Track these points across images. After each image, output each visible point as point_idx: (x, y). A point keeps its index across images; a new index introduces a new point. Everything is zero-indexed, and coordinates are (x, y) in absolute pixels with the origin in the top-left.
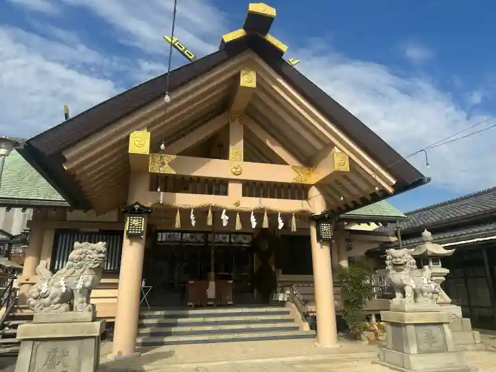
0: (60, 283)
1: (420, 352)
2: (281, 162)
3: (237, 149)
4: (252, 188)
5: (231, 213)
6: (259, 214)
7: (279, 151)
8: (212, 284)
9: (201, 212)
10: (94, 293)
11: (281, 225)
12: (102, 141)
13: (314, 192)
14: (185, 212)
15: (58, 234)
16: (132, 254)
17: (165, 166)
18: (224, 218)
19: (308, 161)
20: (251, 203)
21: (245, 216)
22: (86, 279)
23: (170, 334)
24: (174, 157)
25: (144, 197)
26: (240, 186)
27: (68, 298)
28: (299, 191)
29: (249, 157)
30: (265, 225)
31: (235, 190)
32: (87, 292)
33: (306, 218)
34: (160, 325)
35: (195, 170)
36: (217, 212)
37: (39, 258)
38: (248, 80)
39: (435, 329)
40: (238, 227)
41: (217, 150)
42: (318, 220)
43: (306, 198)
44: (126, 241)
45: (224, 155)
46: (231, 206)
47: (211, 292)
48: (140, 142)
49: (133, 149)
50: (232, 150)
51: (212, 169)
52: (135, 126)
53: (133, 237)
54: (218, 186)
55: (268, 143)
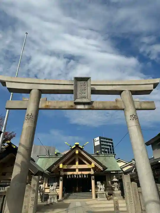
1: (100, 198)
2: (85, 164)
3: (77, 163)
4: (80, 170)
5: (76, 175)
6: (81, 175)
7: (85, 162)
8: (77, 188)
9: (71, 175)
10: (56, 190)
11: (85, 177)
13: (92, 170)
14: (69, 175)
16: (61, 183)
17: (65, 167)
18: (75, 176)
19: (90, 163)
20: (80, 173)
21: (79, 175)
23: (69, 197)
24: (67, 165)
25: (62, 173)
28: (89, 170)
29: (79, 164)
30: (82, 177)
31: (77, 170)
33: (90, 175)
34: (67, 196)
35: (71, 167)
36: (74, 175)
38: (77, 152)
39: (103, 194)
40: (78, 177)
41: (73, 163)
42: (93, 175)
43: (90, 171)
44: (60, 181)
45: (75, 164)
47: (77, 190)
49: (60, 167)
50: (76, 163)
51: (73, 167)
52: (60, 163)
53: (61, 180)
54: (74, 170)
55: (83, 161)
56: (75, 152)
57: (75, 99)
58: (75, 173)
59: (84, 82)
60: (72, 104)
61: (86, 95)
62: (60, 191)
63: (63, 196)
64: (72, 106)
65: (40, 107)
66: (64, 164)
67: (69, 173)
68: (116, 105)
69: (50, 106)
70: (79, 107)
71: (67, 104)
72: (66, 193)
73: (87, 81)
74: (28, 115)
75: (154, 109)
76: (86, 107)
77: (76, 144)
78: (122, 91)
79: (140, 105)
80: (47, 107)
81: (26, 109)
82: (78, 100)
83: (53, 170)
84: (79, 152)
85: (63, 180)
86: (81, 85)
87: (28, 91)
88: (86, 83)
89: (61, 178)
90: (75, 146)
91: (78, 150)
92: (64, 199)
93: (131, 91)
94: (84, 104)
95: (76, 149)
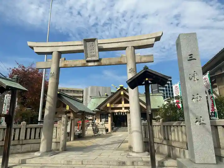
0: (101, 123)
3: (123, 102)
4: (126, 108)
5: (123, 113)
8: (125, 123)
9: (118, 113)
10: (105, 124)
12: (104, 106)
14: (116, 113)
15: (101, 114)
16: (109, 119)
17: (113, 106)
20: (126, 111)
21: (125, 113)
22: (104, 122)
25: (110, 111)
26: (124, 108)
27: (102, 124)
29: (125, 103)
31: (123, 109)
32: (104, 124)
34: (116, 129)
35: (118, 105)
36: (120, 112)
37: (98, 119)
38: (122, 93)
40: (124, 114)
45: (121, 103)
46: (123, 111)
48: (108, 105)
49: (108, 106)
50: (122, 102)
51: (120, 106)
52: (108, 103)
53: (110, 117)
54: (121, 108)
56: (120, 93)
57: (86, 58)
58: (121, 111)
59: (92, 42)
60: (84, 62)
61: (94, 53)
62: (109, 126)
63: (112, 129)
64: (85, 64)
65: (60, 66)
66: (111, 103)
67: (116, 111)
68: (120, 61)
69: (67, 65)
70: (90, 64)
71: (80, 62)
72: (116, 127)
73: (94, 41)
74: (51, 74)
75: (153, 62)
76: (96, 64)
77: (120, 86)
78: (126, 47)
79: (141, 59)
80: (65, 66)
81: (50, 68)
82: (89, 59)
83: (101, 108)
84: (124, 93)
85: (111, 117)
86: (90, 45)
87: (51, 53)
88: (94, 44)
89: (109, 115)
90: (119, 88)
91: (123, 91)
92: (114, 132)
93: (133, 46)
94: (94, 61)
95: (120, 90)
